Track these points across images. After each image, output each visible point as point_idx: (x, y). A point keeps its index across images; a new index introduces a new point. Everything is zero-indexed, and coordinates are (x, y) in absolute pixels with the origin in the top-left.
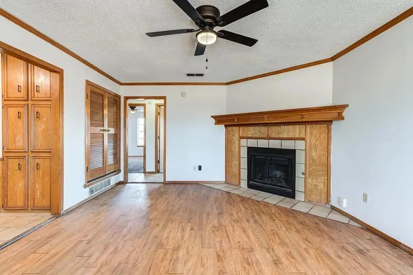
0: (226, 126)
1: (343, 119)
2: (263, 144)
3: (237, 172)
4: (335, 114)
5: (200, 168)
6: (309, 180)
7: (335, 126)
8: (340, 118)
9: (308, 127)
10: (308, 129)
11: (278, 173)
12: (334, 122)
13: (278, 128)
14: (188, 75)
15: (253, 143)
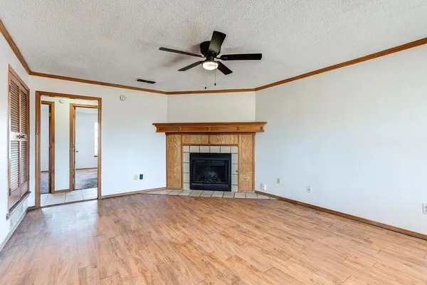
0: (167, 134)
1: (263, 131)
2: (204, 150)
3: (179, 177)
4: (259, 127)
5: (141, 177)
6: (241, 176)
7: (258, 135)
8: (262, 130)
9: (240, 136)
10: (240, 138)
11: (213, 174)
12: (257, 133)
13: (218, 136)
14: (139, 80)
15: (195, 149)
